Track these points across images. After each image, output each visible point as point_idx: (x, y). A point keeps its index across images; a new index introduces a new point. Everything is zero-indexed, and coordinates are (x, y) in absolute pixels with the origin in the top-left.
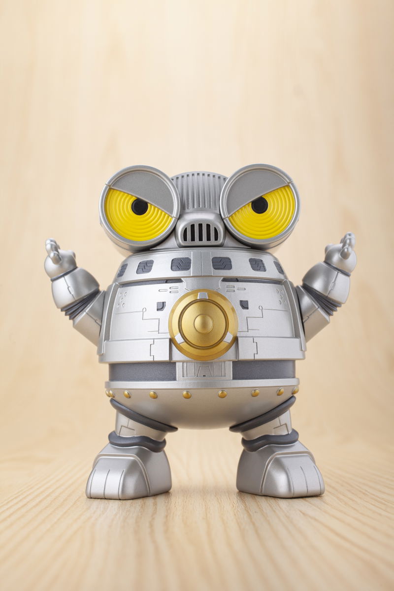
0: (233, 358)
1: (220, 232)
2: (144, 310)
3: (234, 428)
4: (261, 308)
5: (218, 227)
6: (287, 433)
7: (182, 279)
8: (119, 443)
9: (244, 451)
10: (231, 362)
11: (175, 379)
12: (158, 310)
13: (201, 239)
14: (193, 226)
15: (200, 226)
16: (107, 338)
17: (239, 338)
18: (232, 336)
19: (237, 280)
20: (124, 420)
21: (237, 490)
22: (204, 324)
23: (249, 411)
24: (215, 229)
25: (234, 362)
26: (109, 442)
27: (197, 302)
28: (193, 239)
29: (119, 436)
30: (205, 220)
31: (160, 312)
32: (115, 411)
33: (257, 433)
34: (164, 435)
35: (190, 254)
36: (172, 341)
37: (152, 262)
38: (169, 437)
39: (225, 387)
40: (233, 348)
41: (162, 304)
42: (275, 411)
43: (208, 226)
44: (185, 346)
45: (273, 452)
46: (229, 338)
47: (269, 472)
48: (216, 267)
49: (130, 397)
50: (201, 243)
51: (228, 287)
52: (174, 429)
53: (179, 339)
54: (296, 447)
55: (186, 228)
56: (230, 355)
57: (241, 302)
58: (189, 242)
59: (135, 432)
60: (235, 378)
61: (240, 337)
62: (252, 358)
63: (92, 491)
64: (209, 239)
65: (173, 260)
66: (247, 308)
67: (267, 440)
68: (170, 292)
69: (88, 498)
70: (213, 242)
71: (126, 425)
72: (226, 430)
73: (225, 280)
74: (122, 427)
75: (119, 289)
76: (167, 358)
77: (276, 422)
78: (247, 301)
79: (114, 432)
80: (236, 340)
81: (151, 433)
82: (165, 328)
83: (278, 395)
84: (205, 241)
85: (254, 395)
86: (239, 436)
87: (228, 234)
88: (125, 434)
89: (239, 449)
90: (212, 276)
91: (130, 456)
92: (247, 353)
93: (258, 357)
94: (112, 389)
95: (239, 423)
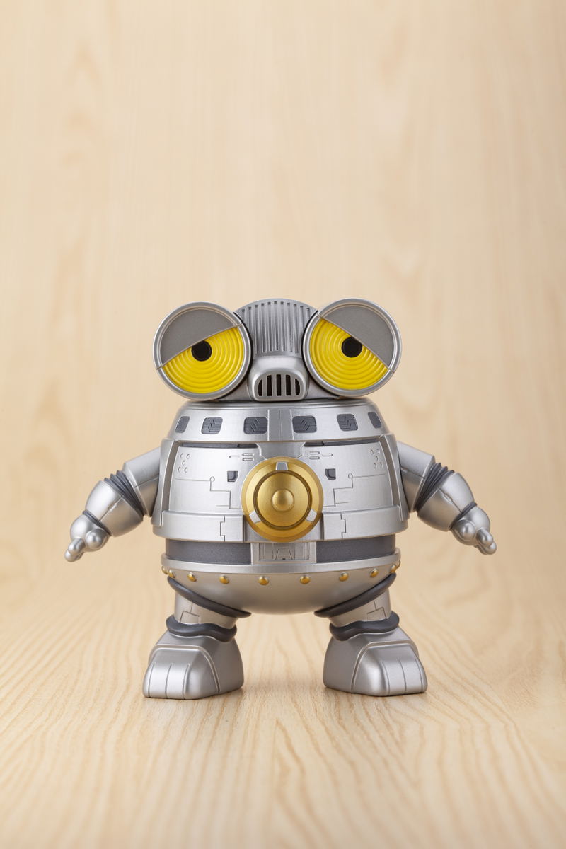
0: (317, 538)
1: (302, 382)
2: (212, 479)
3: (320, 613)
4: (350, 476)
5: (299, 377)
6: (384, 618)
7: (257, 444)
8: (181, 631)
9: (332, 639)
10: (315, 543)
11: (249, 562)
12: (228, 480)
13: (279, 393)
14: (269, 378)
15: (279, 377)
16: (166, 508)
17: (324, 515)
18: (316, 514)
19: (322, 444)
20: (186, 604)
21: (324, 686)
22: (282, 500)
23: (337, 595)
24: (296, 381)
25: (318, 543)
26: (167, 629)
27: (275, 473)
28: (270, 394)
29: (180, 623)
30: (283, 370)
31: (231, 483)
32: (174, 592)
33: (347, 619)
34: (234, 621)
35: (267, 411)
36: (246, 519)
37: (220, 420)
38: (240, 623)
39: (307, 572)
40: (317, 527)
41: (233, 474)
42: (369, 593)
43: (288, 378)
44: (262, 526)
45: (366, 642)
46: (313, 515)
47: (361, 666)
48: (298, 430)
49: (195, 581)
50: (279, 398)
51: (311, 454)
52: (247, 614)
53: (253, 516)
54: (396, 635)
55: (261, 381)
56: (314, 534)
57: (327, 471)
58: (265, 397)
59: (200, 619)
60: (319, 561)
61: (327, 513)
62: (339, 537)
63: (151, 690)
64: (289, 393)
65: (246, 420)
66: (335, 478)
67: (358, 627)
68: (243, 460)
69: (146, 697)
70: (293, 396)
71: (189, 611)
72: (310, 615)
73: (309, 444)
74: (184, 613)
75: (179, 447)
76: (239, 539)
77: (370, 606)
78: (334, 470)
79: (173, 616)
80: (320, 517)
81: (219, 619)
82: (236, 502)
83: (371, 577)
84: (284, 396)
85: (342, 580)
86: (325, 622)
87: (311, 381)
88: (187, 620)
89: (327, 636)
90: (293, 441)
91: (194, 648)
92: (333, 532)
93: (346, 536)
94: (171, 569)
95: (325, 607)
